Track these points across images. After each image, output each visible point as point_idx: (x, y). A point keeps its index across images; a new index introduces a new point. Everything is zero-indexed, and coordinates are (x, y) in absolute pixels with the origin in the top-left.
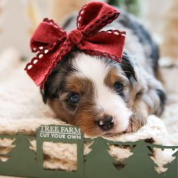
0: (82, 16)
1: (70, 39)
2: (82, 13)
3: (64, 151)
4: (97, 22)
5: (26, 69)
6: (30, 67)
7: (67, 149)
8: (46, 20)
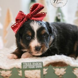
0: (32, 8)
1: (27, 17)
2: (32, 7)
3: (35, 74)
4: (36, 10)
5: (11, 27)
6: (13, 26)
7: (37, 73)
8: (20, 11)
